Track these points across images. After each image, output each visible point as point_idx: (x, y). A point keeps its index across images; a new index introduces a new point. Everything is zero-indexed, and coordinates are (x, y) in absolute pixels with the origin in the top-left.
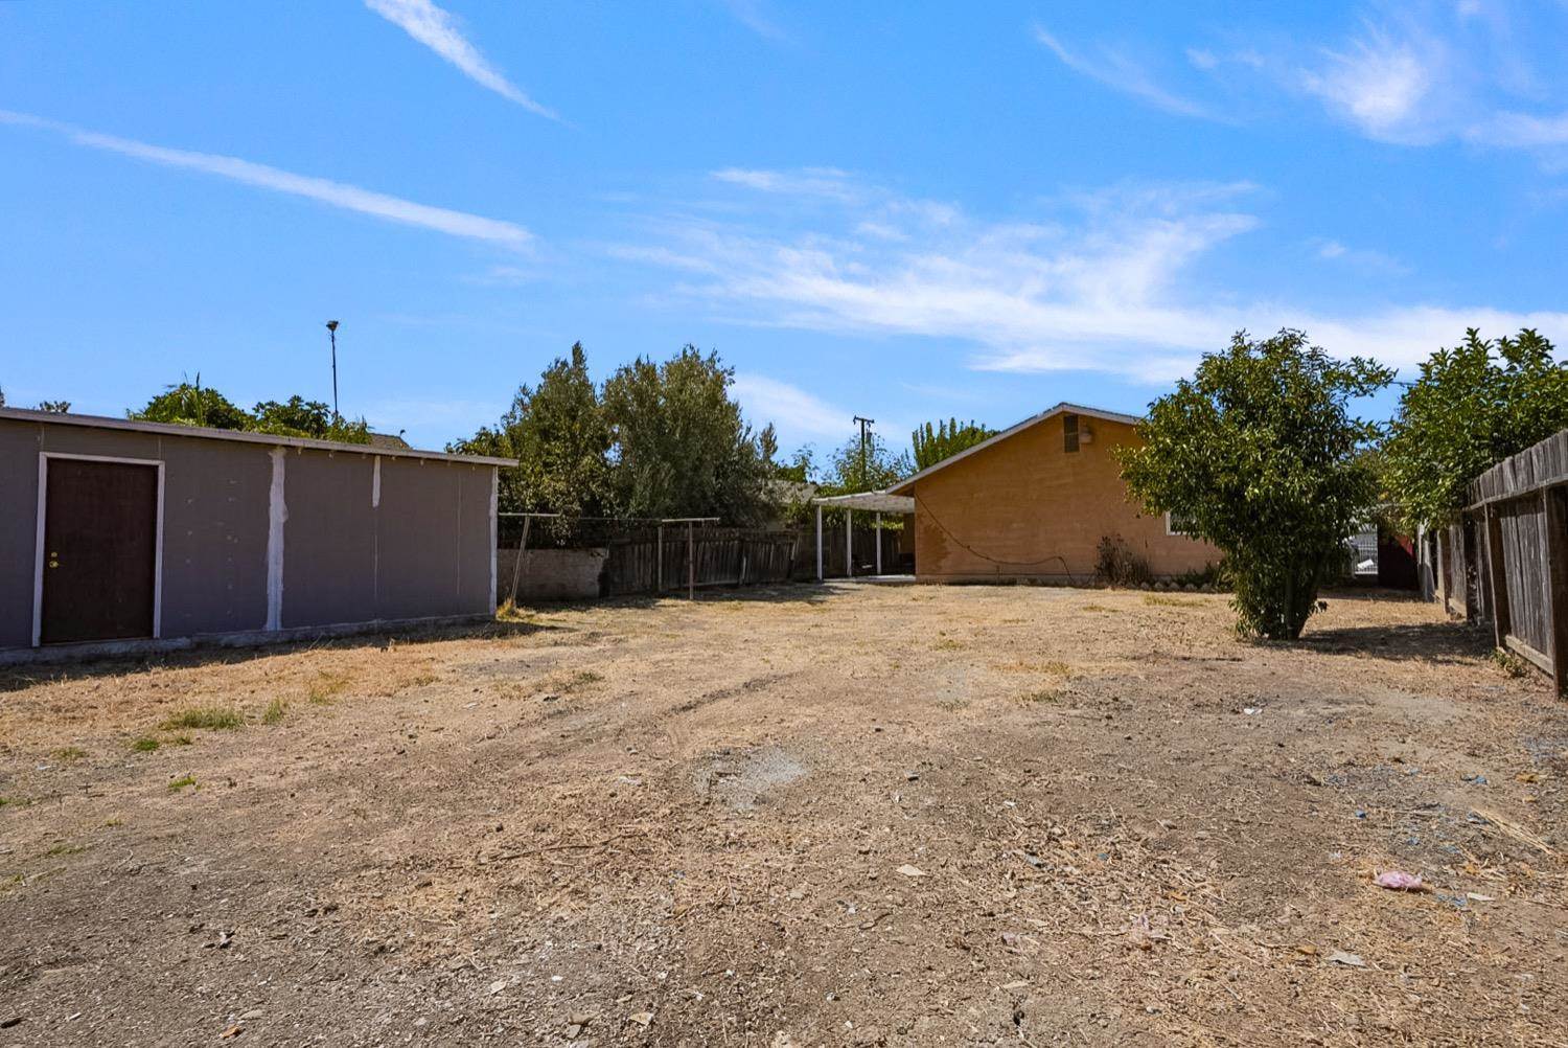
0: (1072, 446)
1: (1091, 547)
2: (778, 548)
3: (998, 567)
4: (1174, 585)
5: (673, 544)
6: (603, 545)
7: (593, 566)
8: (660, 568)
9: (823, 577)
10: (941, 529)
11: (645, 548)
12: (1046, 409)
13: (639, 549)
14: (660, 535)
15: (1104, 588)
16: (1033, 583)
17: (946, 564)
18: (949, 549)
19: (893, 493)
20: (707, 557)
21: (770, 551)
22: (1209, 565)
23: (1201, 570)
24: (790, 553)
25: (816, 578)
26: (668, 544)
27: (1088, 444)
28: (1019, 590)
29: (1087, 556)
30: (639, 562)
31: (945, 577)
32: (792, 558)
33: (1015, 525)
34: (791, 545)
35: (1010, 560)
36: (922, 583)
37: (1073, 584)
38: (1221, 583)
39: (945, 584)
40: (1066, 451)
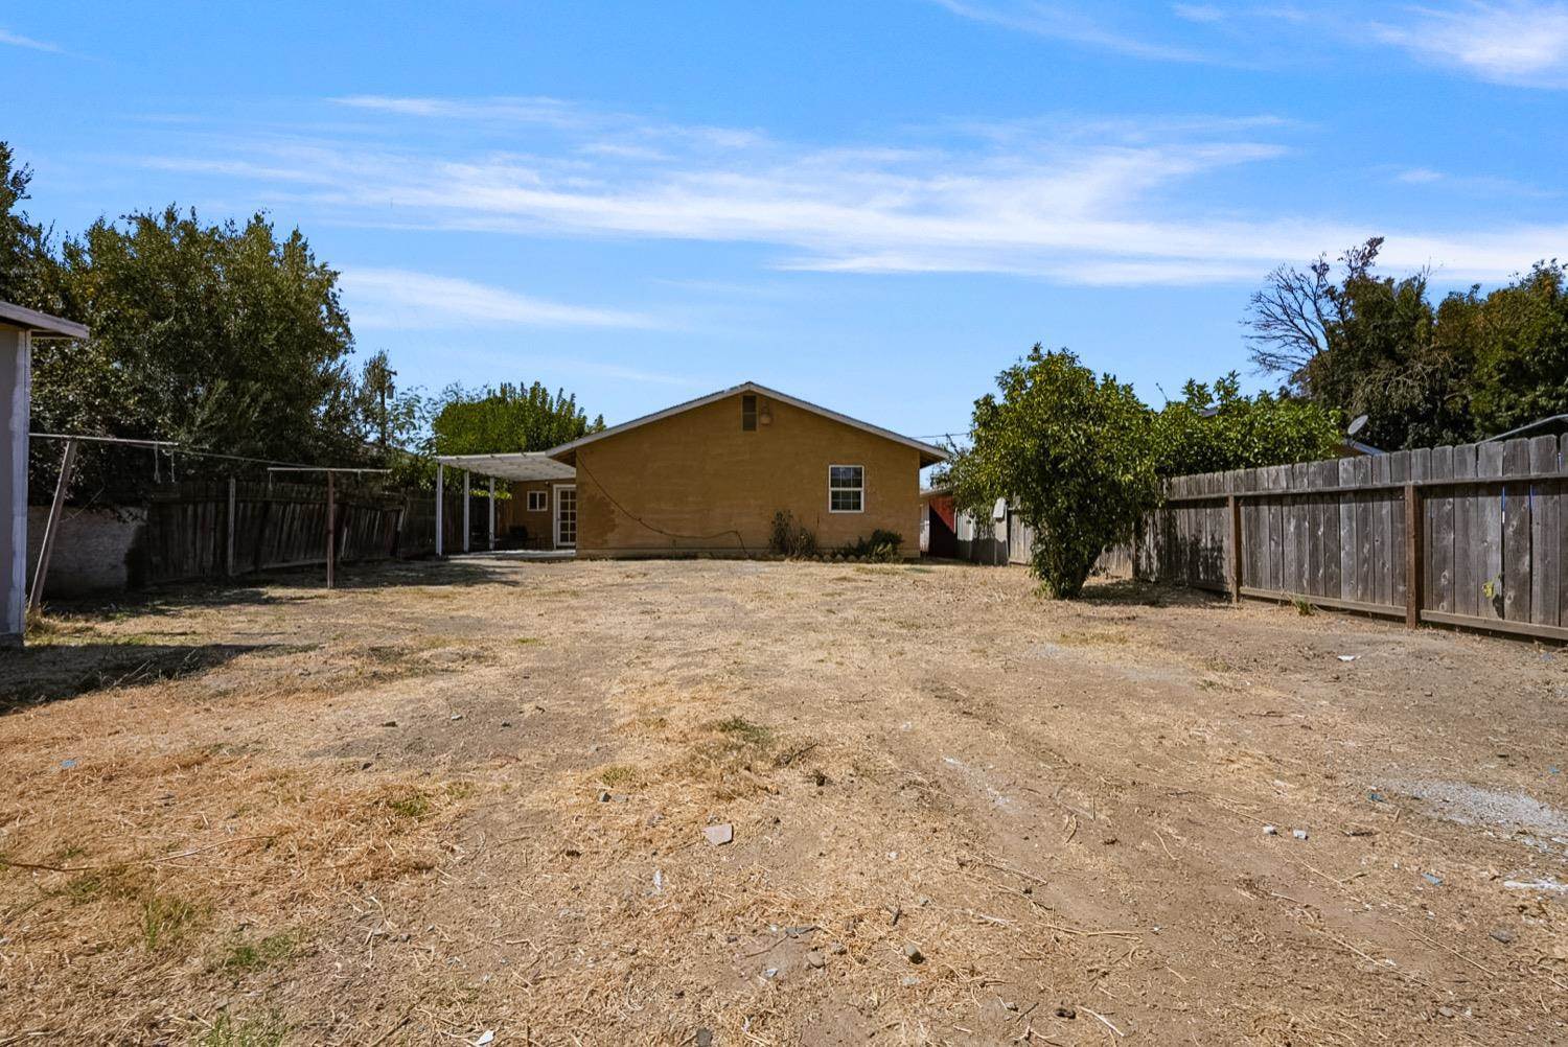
0: (749, 425)
1: (765, 522)
2: (384, 515)
3: (674, 541)
4: (839, 556)
5: (250, 505)
6: (137, 503)
7: (115, 537)
8: (231, 541)
9: (443, 552)
10: (608, 500)
11: (205, 508)
12: (733, 386)
13: (195, 511)
14: (232, 490)
15: (783, 560)
16: (713, 557)
17: (613, 538)
18: (617, 521)
19: (554, 457)
20: (297, 524)
21: (375, 517)
22: (861, 539)
23: (855, 545)
24: (397, 522)
25: (433, 553)
26: (241, 505)
27: (767, 425)
28: (700, 563)
29: (760, 530)
30: (195, 533)
31: (613, 552)
32: (399, 529)
33: (690, 499)
34: (398, 512)
35: (685, 534)
36: (583, 559)
37: (753, 557)
38: (877, 554)
39: (612, 559)
40: (744, 429)
